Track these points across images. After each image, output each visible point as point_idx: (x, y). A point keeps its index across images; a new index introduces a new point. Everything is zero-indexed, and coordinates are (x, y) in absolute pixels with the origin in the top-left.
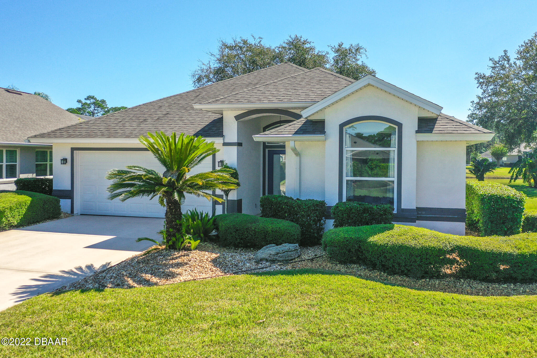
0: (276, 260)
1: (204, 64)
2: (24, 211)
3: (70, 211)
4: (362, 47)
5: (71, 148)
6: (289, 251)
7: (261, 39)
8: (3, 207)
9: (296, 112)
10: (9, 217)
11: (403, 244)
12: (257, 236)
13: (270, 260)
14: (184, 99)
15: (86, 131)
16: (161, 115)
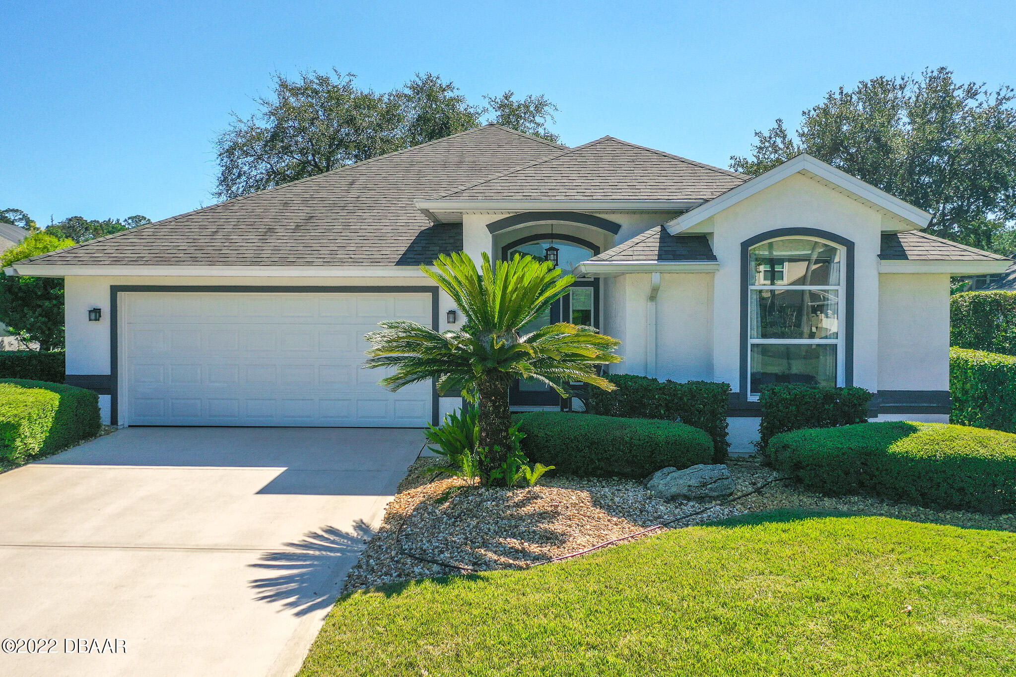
0: (707, 495)
1: (240, 121)
2: (49, 423)
3: (110, 420)
4: (548, 102)
5: (111, 286)
6: (723, 478)
7: (352, 78)
8: (15, 416)
9: (610, 220)
10: (26, 436)
11: (967, 455)
12: (634, 453)
13: (695, 497)
14: (327, 188)
15: (148, 251)
16: (299, 221)
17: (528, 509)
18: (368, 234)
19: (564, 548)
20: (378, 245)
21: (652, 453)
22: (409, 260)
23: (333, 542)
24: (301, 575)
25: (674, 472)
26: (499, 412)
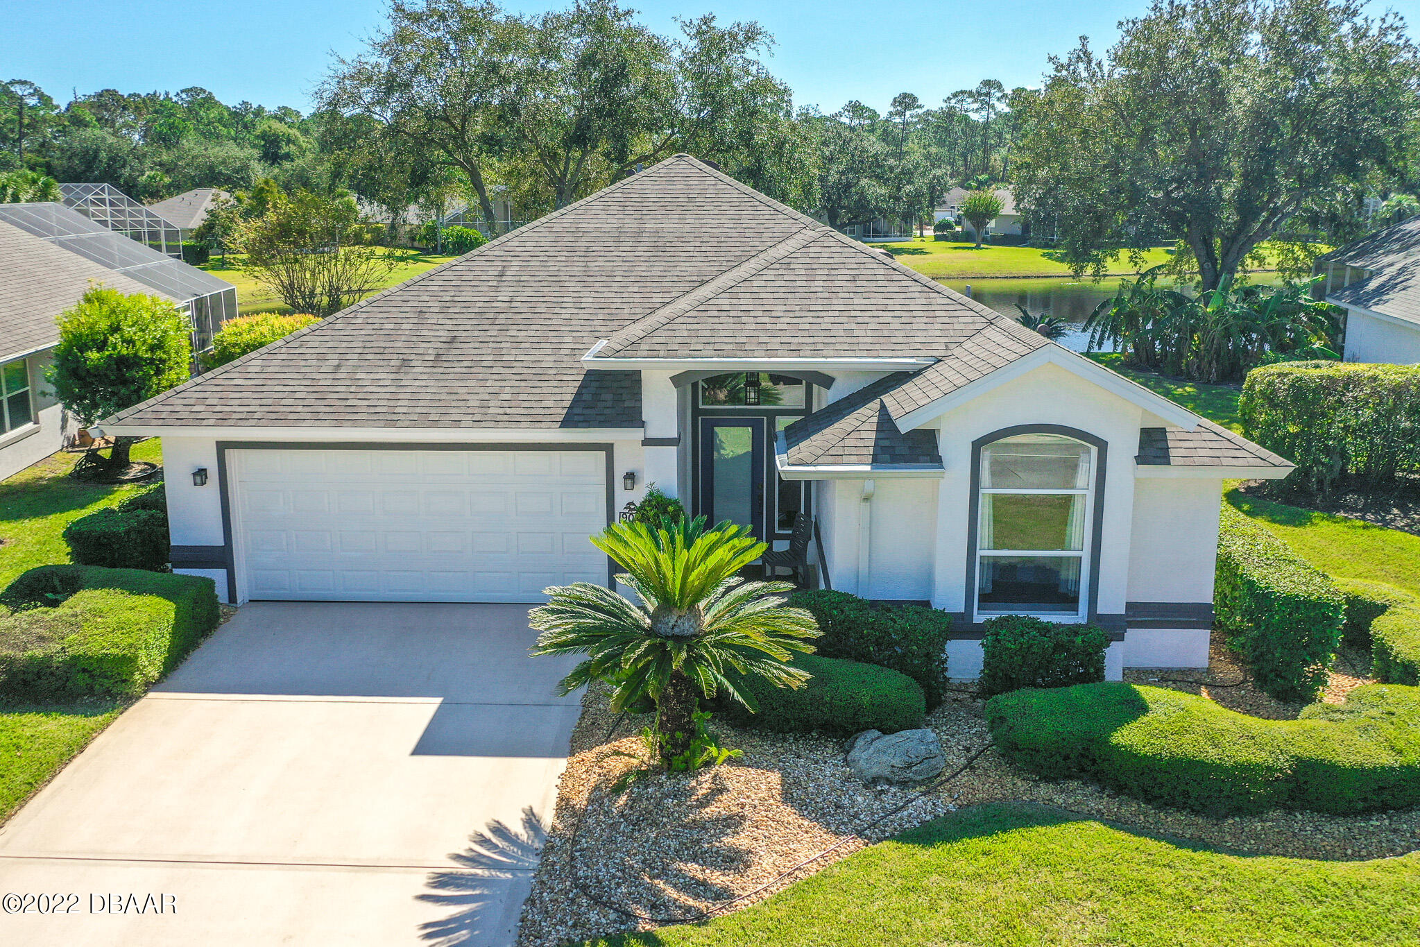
0: (911, 780)
1: (343, 62)
2: (166, 641)
3: (227, 595)
4: (763, 30)
5: (217, 441)
10: (145, 666)
13: (897, 782)
14: (472, 284)
15: (259, 402)
16: (439, 345)
17: (711, 811)
18: (525, 371)
19: (748, 876)
20: (538, 391)
21: (855, 714)
22: (576, 418)
23: (502, 852)
24: (472, 914)
25: (878, 738)
26: (681, 696)
